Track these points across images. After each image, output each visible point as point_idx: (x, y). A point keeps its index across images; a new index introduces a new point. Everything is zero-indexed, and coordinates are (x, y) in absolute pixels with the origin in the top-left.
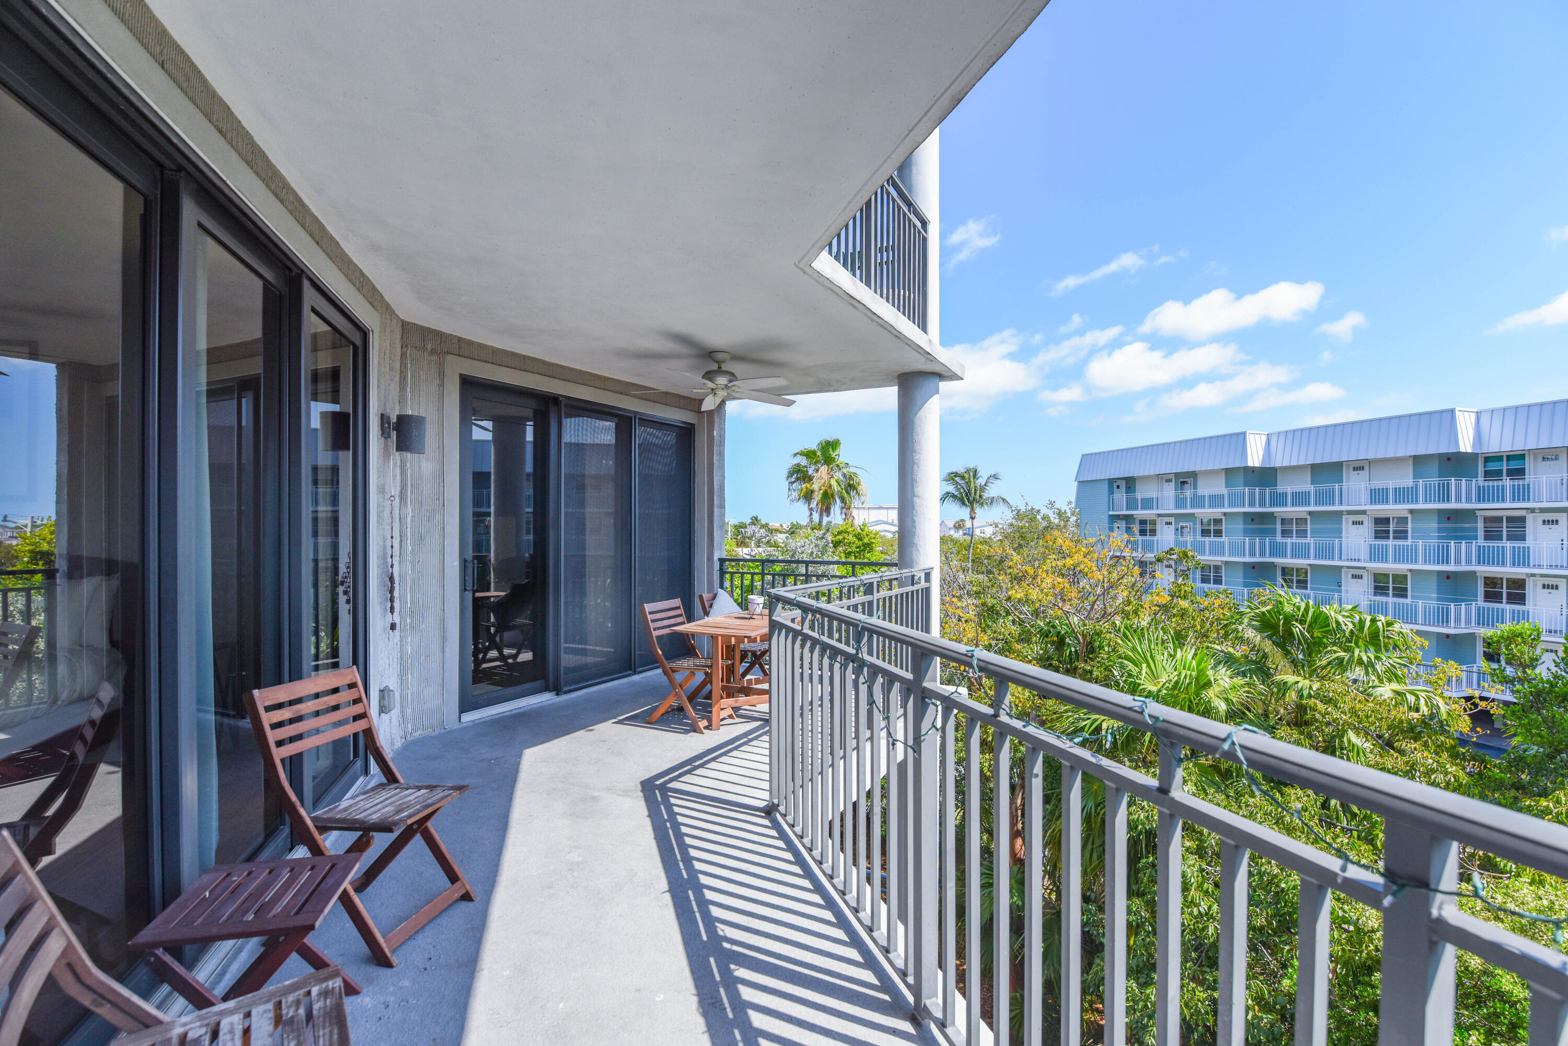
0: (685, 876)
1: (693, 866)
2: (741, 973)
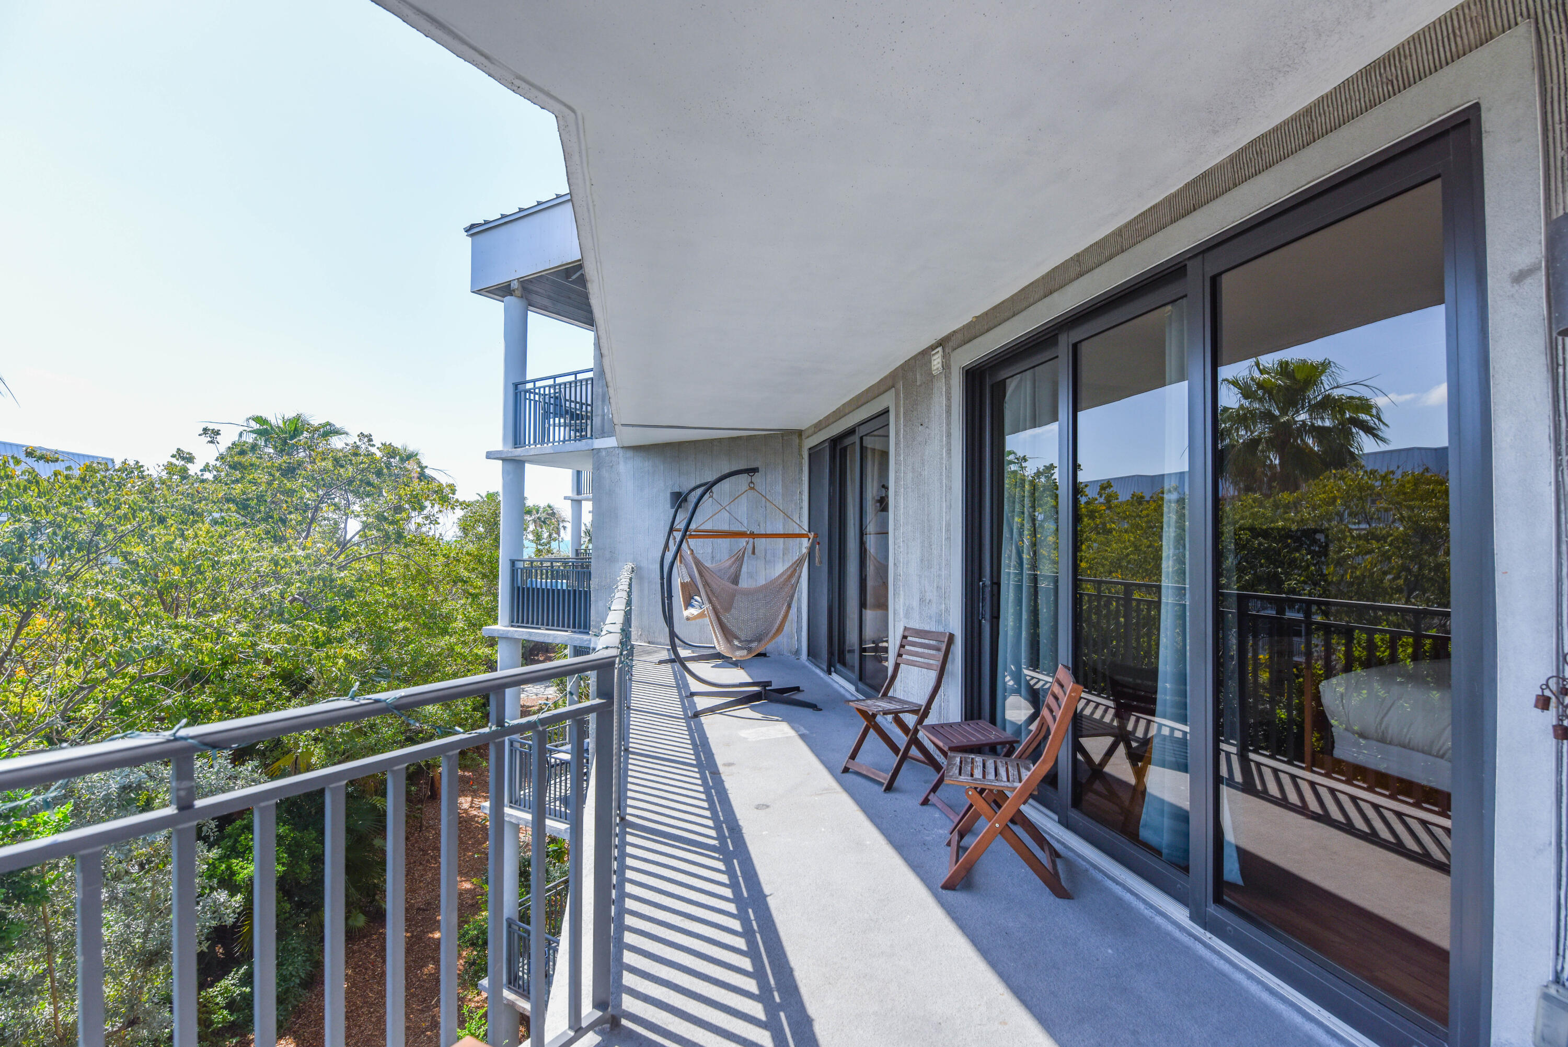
0: (750, 911)
1: (742, 925)
2: (694, 762)
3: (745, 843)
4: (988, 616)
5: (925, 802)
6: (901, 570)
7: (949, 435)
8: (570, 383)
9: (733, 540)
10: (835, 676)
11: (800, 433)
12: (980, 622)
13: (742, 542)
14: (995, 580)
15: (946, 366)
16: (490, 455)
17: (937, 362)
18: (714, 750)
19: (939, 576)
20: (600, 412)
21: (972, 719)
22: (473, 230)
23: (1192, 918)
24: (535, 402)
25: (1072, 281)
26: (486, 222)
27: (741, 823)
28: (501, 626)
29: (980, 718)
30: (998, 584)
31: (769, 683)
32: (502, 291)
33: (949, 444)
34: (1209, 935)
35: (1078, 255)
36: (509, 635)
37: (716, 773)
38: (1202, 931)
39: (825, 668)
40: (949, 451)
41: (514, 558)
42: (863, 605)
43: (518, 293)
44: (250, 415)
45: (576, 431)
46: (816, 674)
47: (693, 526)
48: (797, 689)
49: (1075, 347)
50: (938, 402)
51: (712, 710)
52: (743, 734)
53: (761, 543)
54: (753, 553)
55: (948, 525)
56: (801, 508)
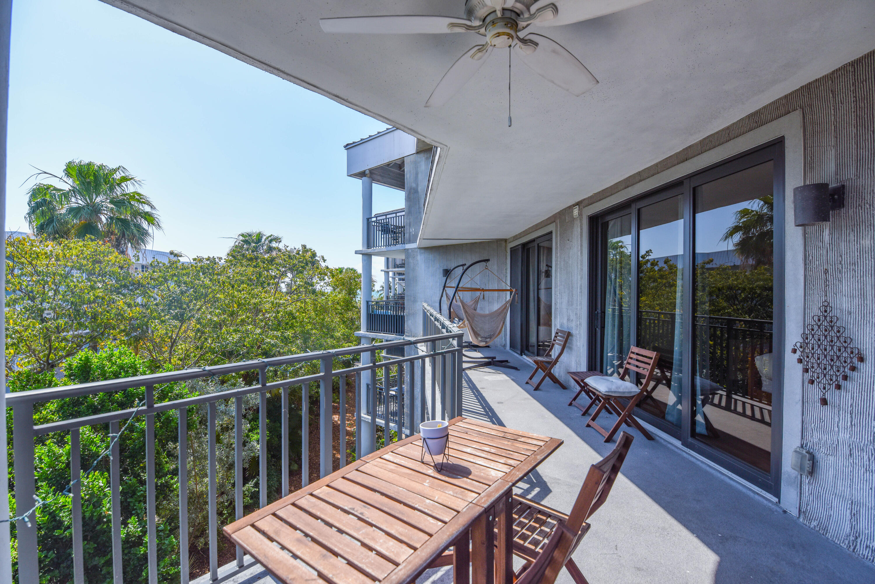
2: (468, 387)
3: (496, 414)
4: (599, 327)
5: (570, 404)
6: (558, 306)
7: (581, 246)
8: (393, 217)
9: (473, 292)
10: (524, 357)
11: (505, 240)
12: (596, 329)
13: (478, 293)
14: (603, 311)
15: (580, 214)
16: (357, 252)
17: (576, 212)
18: (475, 383)
19: (577, 309)
20: (408, 231)
21: (592, 370)
22: (348, 147)
23: (682, 444)
24: (377, 226)
25: (637, 183)
26: (354, 143)
27: (493, 407)
28: (363, 332)
29: (595, 370)
30: (604, 313)
31: (495, 358)
32: (361, 175)
33: (581, 249)
34: (689, 450)
35: (639, 172)
36: (367, 336)
37: (478, 391)
38: (686, 449)
39: (519, 352)
40: (581, 253)
41: (368, 300)
42: (539, 324)
43: (368, 175)
44: (240, 233)
45: (394, 239)
46: (514, 355)
47: (460, 286)
48: (507, 361)
49: (639, 210)
50: (577, 230)
51: (470, 368)
52: (486, 378)
53: (486, 293)
54: (484, 298)
55: (581, 286)
56: (506, 277)
